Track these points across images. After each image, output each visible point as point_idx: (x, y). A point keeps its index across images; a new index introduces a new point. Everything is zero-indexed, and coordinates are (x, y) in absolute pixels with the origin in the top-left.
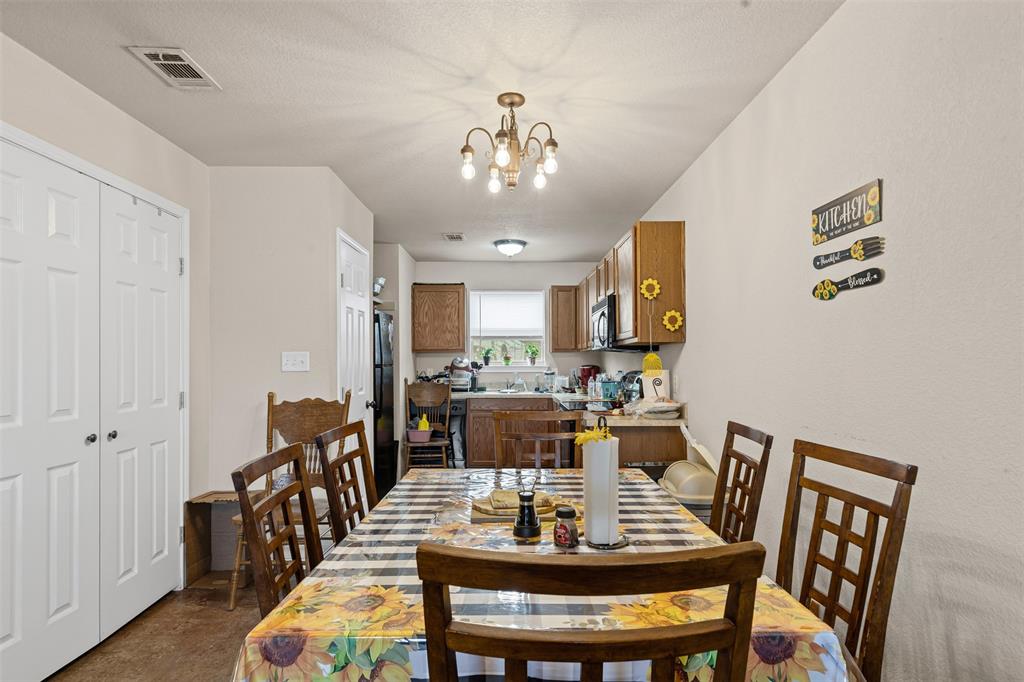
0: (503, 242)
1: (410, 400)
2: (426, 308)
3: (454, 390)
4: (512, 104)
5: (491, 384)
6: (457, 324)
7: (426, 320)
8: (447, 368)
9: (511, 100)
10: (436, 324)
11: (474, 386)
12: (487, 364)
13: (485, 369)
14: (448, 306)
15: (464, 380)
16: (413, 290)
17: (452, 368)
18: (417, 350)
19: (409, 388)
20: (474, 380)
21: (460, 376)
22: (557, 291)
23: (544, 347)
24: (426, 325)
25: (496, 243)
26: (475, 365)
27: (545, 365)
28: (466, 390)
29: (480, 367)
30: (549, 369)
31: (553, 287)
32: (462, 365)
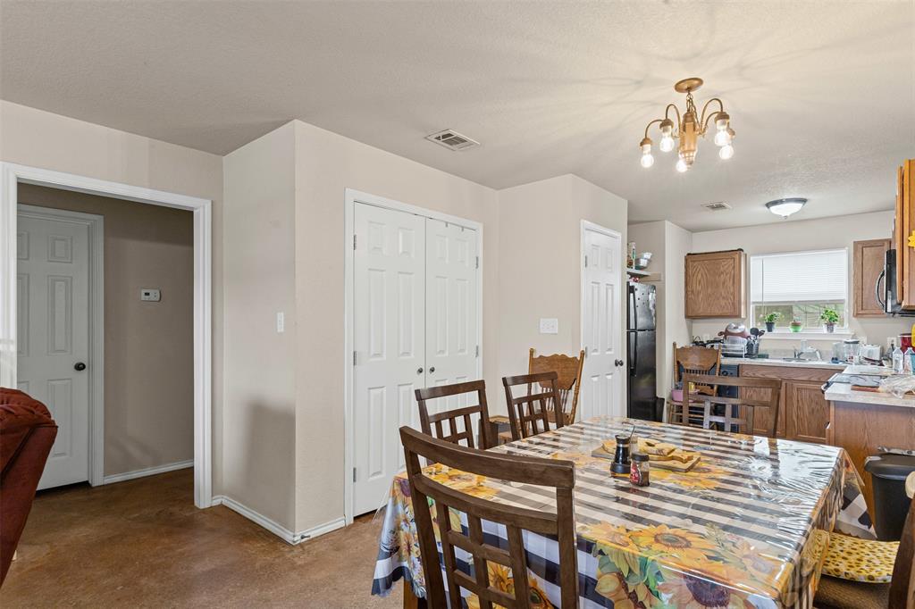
0: (775, 203)
1: (678, 362)
2: (700, 276)
3: (726, 355)
4: (689, 89)
5: (775, 351)
6: (732, 290)
7: (699, 288)
8: (721, 334)
9: (688, 86)
10: (709, 290)
11: (751, 352)
12: (770, 330)
13: (767, 335)
14: (722, 273)
15: (741, 345)
16: (686, 260)
17: (726, 333)
18: (691, 316)
19: (679, 353)
20: (750, 346)
21: (734, 342)
22: (861, 247)
23: (846, 311)
24: (699, 293)
25: (768, 205)
26: (756, 332)
27: (848, 332)
28: (741, 357)
29: (761, 333)
30: (853, 337)
31: (856, 244)
32: (738, 331)
